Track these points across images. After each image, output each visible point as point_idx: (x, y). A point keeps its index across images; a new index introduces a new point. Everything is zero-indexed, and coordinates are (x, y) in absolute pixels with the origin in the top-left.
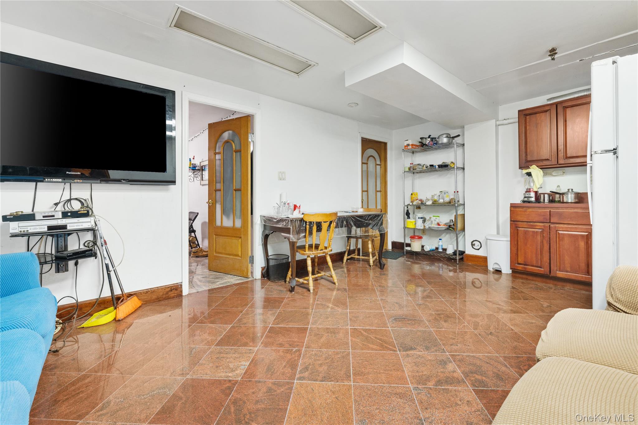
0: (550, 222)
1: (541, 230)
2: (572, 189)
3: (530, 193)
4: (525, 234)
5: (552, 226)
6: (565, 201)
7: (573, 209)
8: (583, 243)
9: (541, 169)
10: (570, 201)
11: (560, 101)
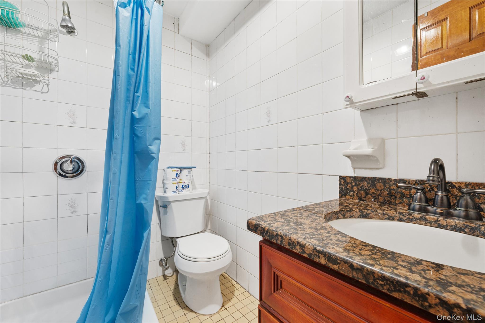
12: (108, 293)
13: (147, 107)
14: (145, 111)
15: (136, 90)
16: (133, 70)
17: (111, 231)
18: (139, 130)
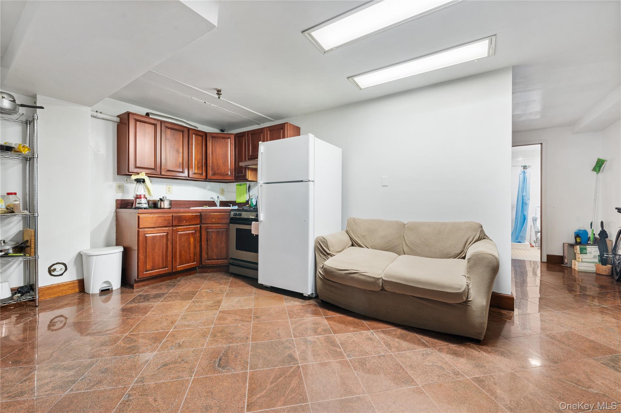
0: (172, 226)
1: (166, 233)
2: (166, 197)
3: (141, 199)
4: (154, 239)
5: (175, 228)
6: (162, 207)
7: (175, 213)
8: (193, 239)
9: (149, 177)
10: (166, 207)
11: (164, 121)
12: (520, 233)
13: (526, 193)
14: (526, 194)
15: (523, 189)
16: (523, 185)
17: (517, 218)
18: (524, 198)
